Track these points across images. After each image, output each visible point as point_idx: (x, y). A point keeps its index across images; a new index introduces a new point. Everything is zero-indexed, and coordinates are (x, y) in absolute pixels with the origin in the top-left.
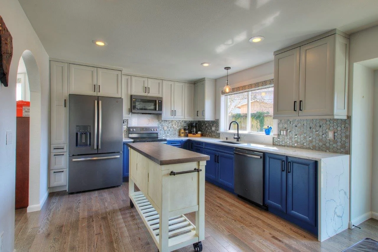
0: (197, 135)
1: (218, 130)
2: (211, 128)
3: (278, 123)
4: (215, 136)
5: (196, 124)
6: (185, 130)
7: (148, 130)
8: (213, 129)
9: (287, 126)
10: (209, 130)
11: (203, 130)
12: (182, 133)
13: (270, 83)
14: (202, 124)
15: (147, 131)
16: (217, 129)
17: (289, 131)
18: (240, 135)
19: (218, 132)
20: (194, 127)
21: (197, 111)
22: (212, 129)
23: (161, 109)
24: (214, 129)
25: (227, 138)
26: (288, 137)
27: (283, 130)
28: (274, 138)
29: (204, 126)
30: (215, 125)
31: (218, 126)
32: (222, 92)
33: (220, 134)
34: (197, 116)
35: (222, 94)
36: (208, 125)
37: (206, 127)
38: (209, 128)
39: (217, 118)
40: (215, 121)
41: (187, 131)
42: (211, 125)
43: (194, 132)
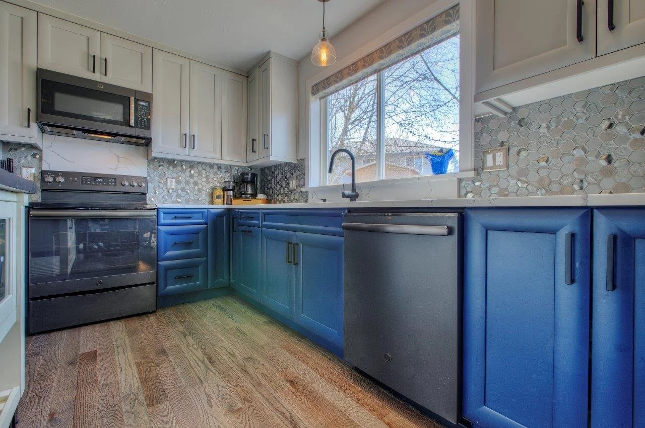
0: (253, 200)
1: (303, 186)
2: (288, 184)
3: (475, 134)
4: (296, 200)
5: (254, 175)
6: (225, 190)
7: (112, 182)
8: (293, 184)
9: (507, 135)
10: (284, 189)
11: (271, 192)
12: (218, 197)
13: (447, 19)
14: (269, 178)
15: (107, 184)
16: (302, 182)
17: (513, 151)
18: (360, 188)
19: (303, 190)
20: (247, 182)
21: (253, 140)
22: (291, 185)
23: (145, 122)
24: (294, 186)
25: (325, 201)
26: (514, 170)
27: (493, 151)
28: (460, 181)
29: (273, 181)
30: (296, 174)
31: (304, 174)
32: (313, 89)
33: (308, 195)
34: (253, 152)
35: (313, 94)
36: (282, 177)
37: (278, 183)
38: (284, 184)
39: (301, 157)
40: (297, 165)
41: (231, 193)
42: (288, 176)
43: (248, 196)
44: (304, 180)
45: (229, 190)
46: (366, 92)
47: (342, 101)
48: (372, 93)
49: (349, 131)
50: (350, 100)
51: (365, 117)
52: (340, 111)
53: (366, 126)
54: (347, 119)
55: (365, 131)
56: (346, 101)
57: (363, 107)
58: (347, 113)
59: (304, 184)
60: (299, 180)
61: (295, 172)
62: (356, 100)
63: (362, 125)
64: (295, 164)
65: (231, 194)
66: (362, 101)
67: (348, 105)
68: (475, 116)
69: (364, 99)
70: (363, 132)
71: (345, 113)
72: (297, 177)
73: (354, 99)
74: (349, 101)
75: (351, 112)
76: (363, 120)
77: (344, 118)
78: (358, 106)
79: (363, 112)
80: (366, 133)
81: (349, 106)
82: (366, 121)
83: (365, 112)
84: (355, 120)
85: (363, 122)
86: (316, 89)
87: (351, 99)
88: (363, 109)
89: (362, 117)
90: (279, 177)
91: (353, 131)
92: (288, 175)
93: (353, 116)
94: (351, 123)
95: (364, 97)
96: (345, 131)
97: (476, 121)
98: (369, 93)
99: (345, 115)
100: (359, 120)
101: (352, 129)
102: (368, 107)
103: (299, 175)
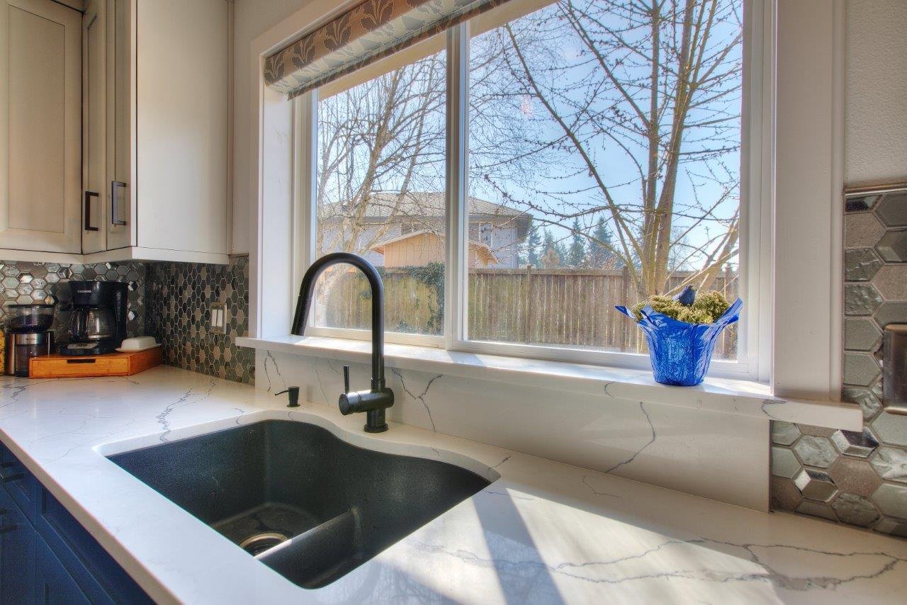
1: (243, 329)
2: (208, 315)
4: (227, 364)
6: (14, 329)
8: (219, 319)
10: (198, 327)
11: (169, 329)
16: (240, 319)
19: (240, 342)
20: (89, 307)
21: (88, 195)
22: (215, 322)
24: (221, 322)
29: (173, 302)
30: (227, 293)
31: (247, 298)
32: (268, 66)
33: (252, 361)
34: (88, 228)
35: (270, 79)
36: (194, 296)
37: (185, 308)
38: (199, 316)
39: (238, 250)
40: (230, 270)
41: (35, 338)
42: (208, 296)
43: (91, 346)
44: (247, 314)
45: (28, 330)
46: (407, 113)
47: (367, 125)
48: (416, 115)
49: (377, 177)
50: (379, 125)
51: (405, 155)
52: (362, 141)
53: (406, 171)
54: (374, 155)
55: (404, 178)
56: (372, 124)
57: (402, 137)
58: (374, 145)
59: (245, 325)
60: (235, 313)
61: (224, 288)
62: (391, 125)
63: (399, 168)
64: (224, 267)
65: (35, 342)
66: (399, 128)
67: (376, 131)
68: (846, 188)
69: (403, 124)
70: (401, 181)
71: (370, 145)
72: (228, 302)
73: (385, 123)
74: (376, 127)
75: (380, 145)
76: (401, 161)
77: (368, 153)
78: (392, 136)
79: (402, 147)
80: (406, 183)
81: (378, 135)
82: (407, 163)
83: (405, 148)
84: (389, 160)
85: (401, 164)
86: (276, 66)
87: (382, 123)
88: (402, 142)
89: (399, 156)
90: (187, 294)
91: (385, 177)
92: (208, 293)
93: (385, 152)
94: (381, 164)
95: (404, 121)
96: (370, 178)
97: (854, 206)
98: (412, 115)
99: (371, 150)
100: (394, 159)
101: (382, 174)
102: (410, 138)
103: (234, 296)
